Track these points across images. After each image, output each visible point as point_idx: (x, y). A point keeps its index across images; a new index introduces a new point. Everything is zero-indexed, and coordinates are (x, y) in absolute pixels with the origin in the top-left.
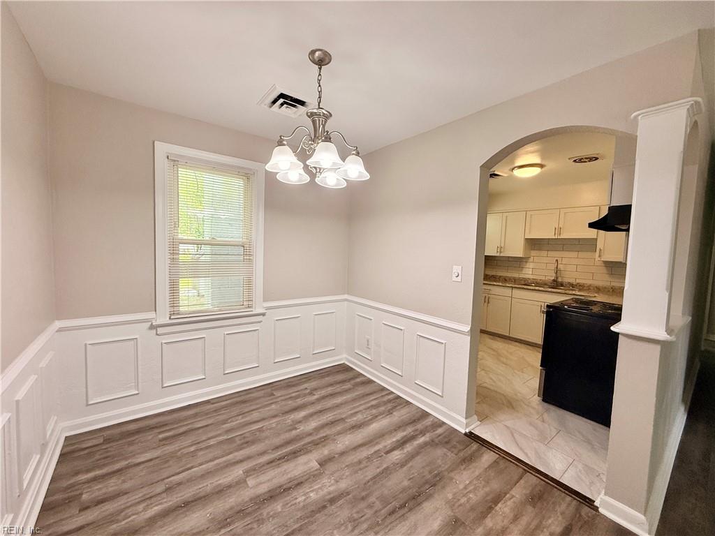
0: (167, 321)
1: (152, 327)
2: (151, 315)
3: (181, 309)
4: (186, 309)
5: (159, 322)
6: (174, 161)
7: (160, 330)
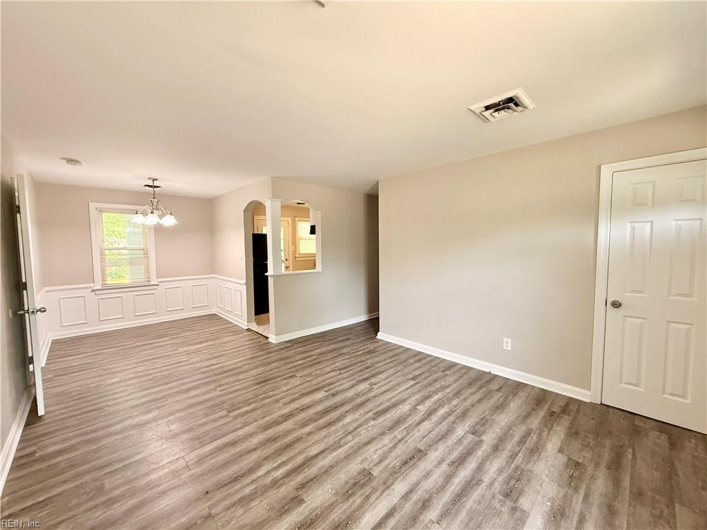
0: (100, 287)
1: (93, 291)
2: (92, 285)
3: (108, 282)
4: (111, 282)
5: (96, 288)
6: (100, 211)
7: (97, 292)
